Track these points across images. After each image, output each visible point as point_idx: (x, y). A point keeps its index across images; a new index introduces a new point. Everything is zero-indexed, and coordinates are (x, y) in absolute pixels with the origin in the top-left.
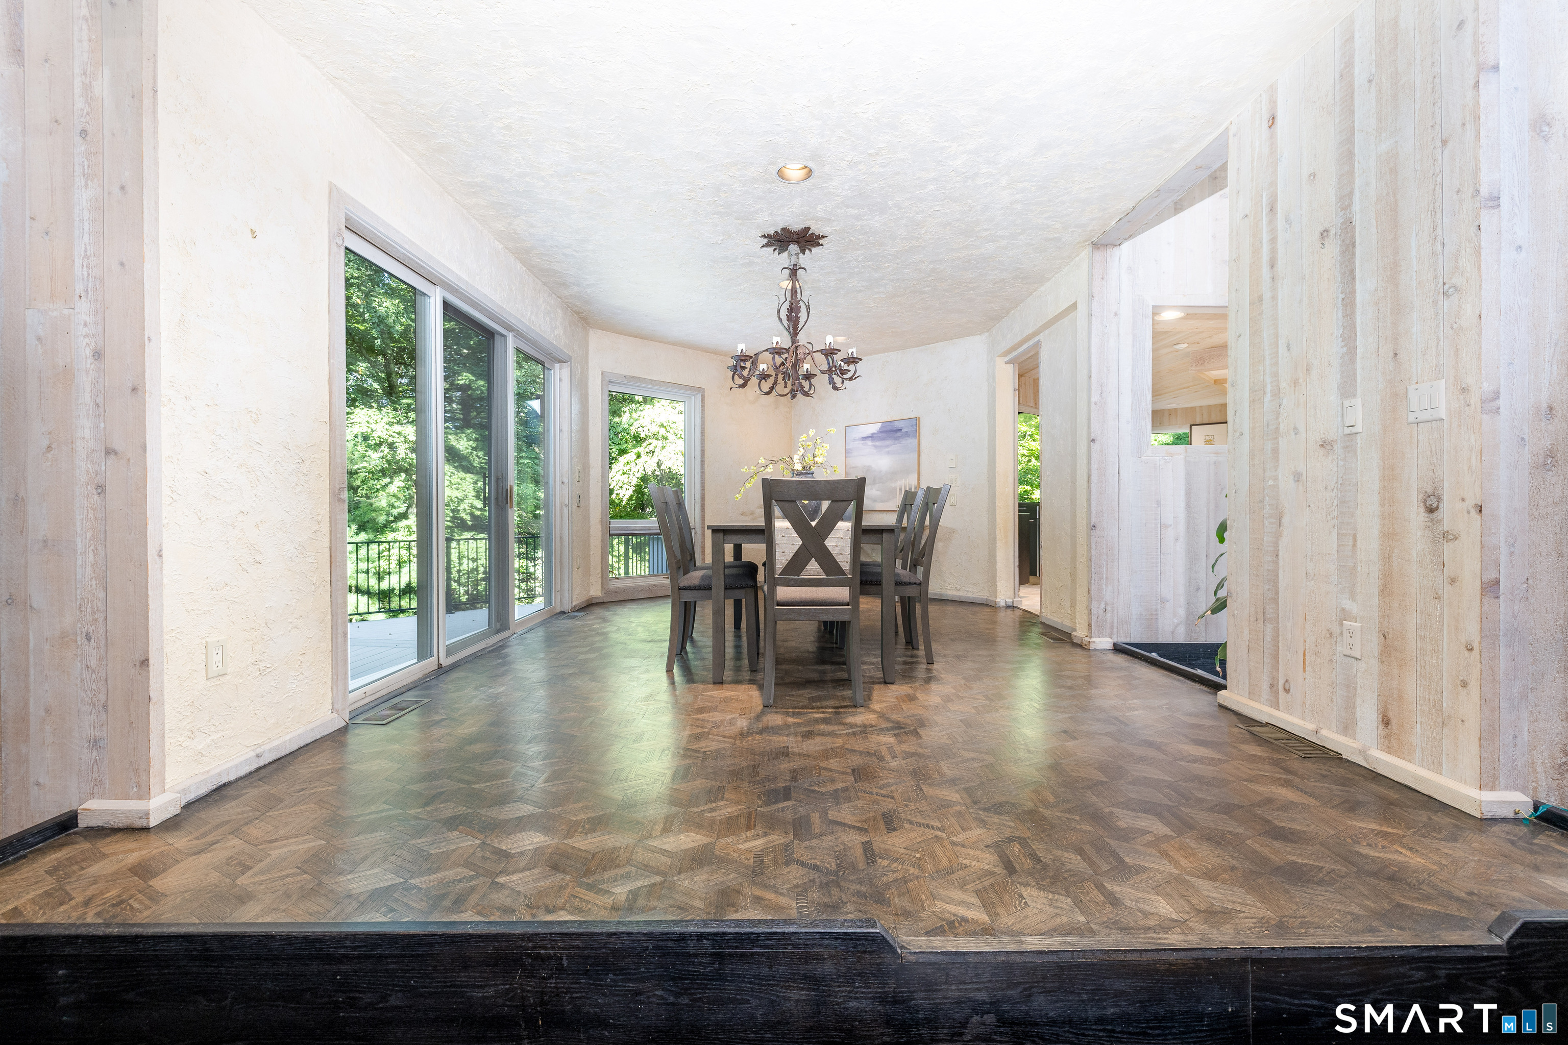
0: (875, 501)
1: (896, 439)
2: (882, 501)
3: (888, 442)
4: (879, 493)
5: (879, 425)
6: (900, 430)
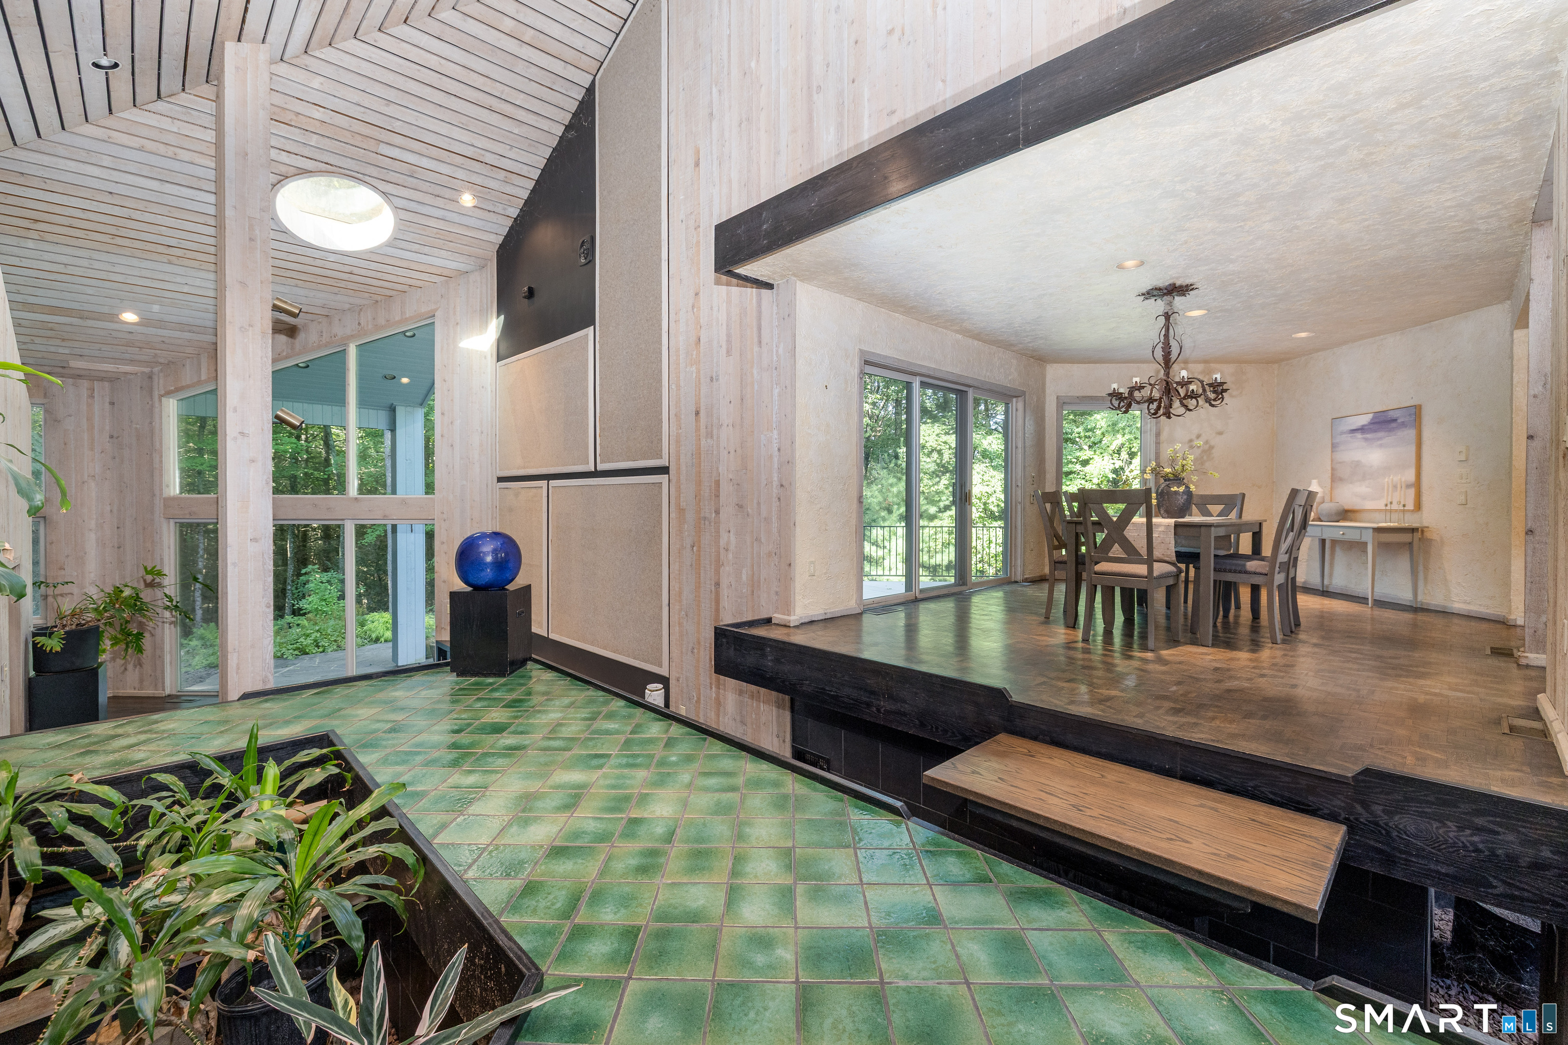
1: (1391, 430)
2: (1372, 499)
3: (1380, 434)
4: (1367, 490)
5: (1371, 416)
6: (1395, 420)
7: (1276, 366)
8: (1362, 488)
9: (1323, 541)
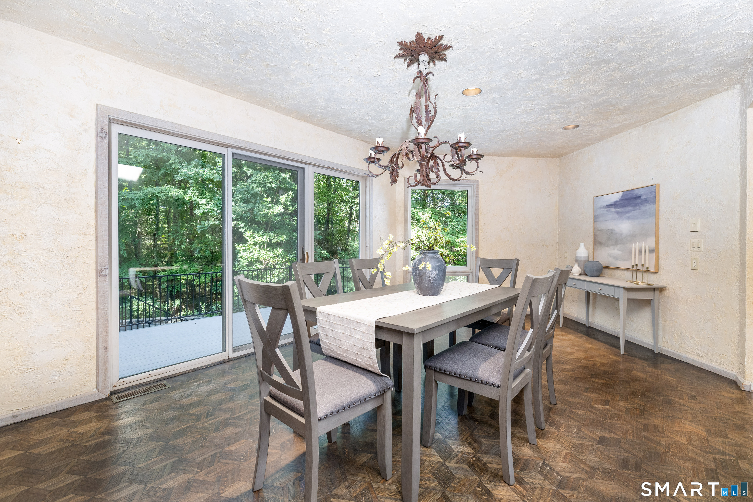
0: (617, 259)
1: (636, 205)
2: (623, 260)
3: (628, 209)
4: (620, 252)
5: (621, 194)
6: (639, 197)
7: (558, 160)
8: (615, 251)
9: (588, 294)
